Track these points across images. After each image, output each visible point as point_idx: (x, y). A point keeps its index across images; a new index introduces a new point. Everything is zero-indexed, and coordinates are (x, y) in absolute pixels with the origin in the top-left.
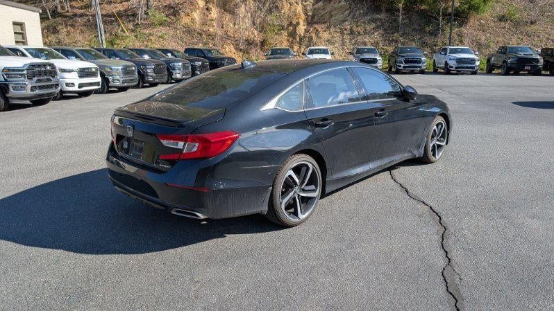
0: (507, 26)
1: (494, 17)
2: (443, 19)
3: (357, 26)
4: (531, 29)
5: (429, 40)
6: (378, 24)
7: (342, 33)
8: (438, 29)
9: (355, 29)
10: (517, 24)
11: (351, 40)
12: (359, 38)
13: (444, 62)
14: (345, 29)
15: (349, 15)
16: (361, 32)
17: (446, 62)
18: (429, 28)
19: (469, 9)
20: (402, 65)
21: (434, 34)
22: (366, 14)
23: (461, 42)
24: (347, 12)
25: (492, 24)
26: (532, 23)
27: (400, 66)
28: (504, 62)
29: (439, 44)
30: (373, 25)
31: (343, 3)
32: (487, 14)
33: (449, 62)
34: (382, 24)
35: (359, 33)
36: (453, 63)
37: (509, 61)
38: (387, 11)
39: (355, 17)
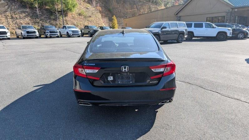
0: (82, 17)
1: (77, 14)
2: (58, 13)
3: (15, 15)
4: (90, 19)
5: (54, 22)
6: (26, 14)
7: (6, 18)
8: (56, 18)
9: (14, 16)
10: (85, 17)
11: (12, 22)
12: (17, 21)
13: (66, 32)
14: (8, 16)
15: (8, 8)
16: (18, 17)
17: (67, 32)
18: (53, 17)
19: (67, 9)
20: (49, 34)
21: (55, 19)
22: (18, 9)
23: (67, 23)
24: (7, 7)
25: (77, 17)
26: (90, 17)
27: (48, 34)
28: (89, 32)
29: (58, 24)
30: (24, 15)
31: (3, 2)
32: (74, 13)
33: (69, 32)
34: (29, 14)
35: (17, 18)
36: (70, 33)
37: (91, 31)
38: (30, 8)
39: (12, 9)
